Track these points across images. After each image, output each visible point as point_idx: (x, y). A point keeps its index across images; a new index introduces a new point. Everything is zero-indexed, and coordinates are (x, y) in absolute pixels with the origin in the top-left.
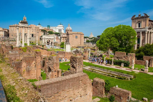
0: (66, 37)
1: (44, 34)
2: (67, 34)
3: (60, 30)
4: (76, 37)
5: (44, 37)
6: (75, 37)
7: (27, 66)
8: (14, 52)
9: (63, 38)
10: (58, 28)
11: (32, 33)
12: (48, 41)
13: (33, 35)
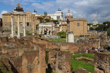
0: (66, 25)
1: (41, 22)
2: (67, 21)
3: (58, 17)
4: (78, 25)
5: (40, 25)
6: (76, 24)
7: (28, 63)
8: (10, 44)
9: (63, 26)
10: (56, 14)
11: (27, 22)
12: (46, 30)
13: (28, 24)
